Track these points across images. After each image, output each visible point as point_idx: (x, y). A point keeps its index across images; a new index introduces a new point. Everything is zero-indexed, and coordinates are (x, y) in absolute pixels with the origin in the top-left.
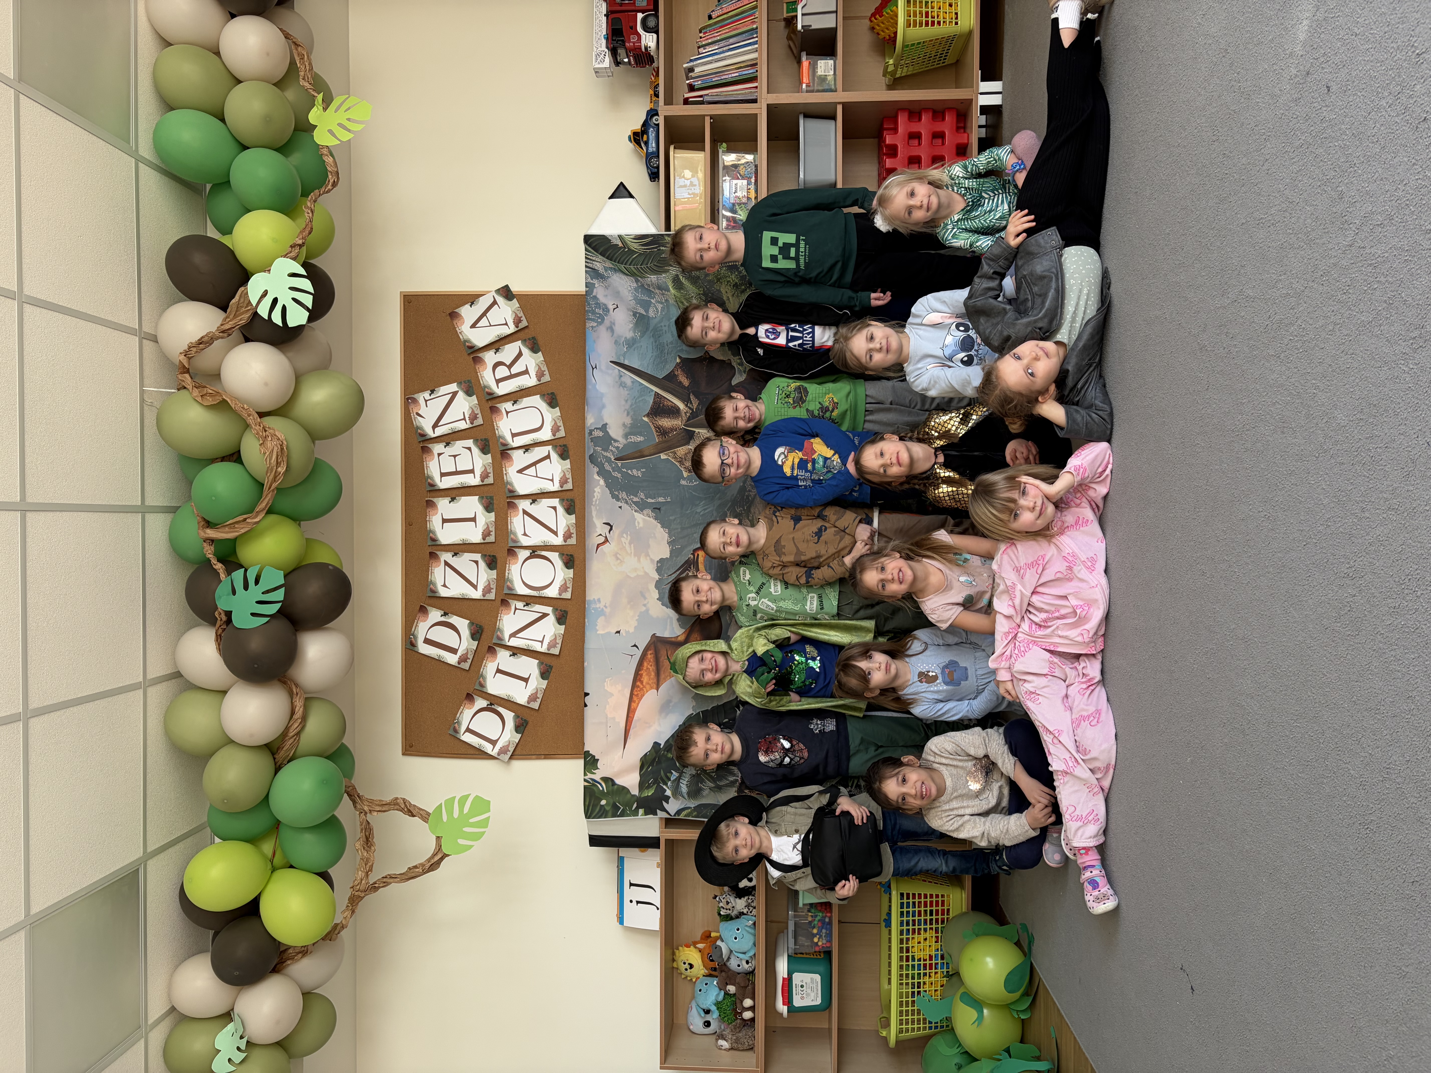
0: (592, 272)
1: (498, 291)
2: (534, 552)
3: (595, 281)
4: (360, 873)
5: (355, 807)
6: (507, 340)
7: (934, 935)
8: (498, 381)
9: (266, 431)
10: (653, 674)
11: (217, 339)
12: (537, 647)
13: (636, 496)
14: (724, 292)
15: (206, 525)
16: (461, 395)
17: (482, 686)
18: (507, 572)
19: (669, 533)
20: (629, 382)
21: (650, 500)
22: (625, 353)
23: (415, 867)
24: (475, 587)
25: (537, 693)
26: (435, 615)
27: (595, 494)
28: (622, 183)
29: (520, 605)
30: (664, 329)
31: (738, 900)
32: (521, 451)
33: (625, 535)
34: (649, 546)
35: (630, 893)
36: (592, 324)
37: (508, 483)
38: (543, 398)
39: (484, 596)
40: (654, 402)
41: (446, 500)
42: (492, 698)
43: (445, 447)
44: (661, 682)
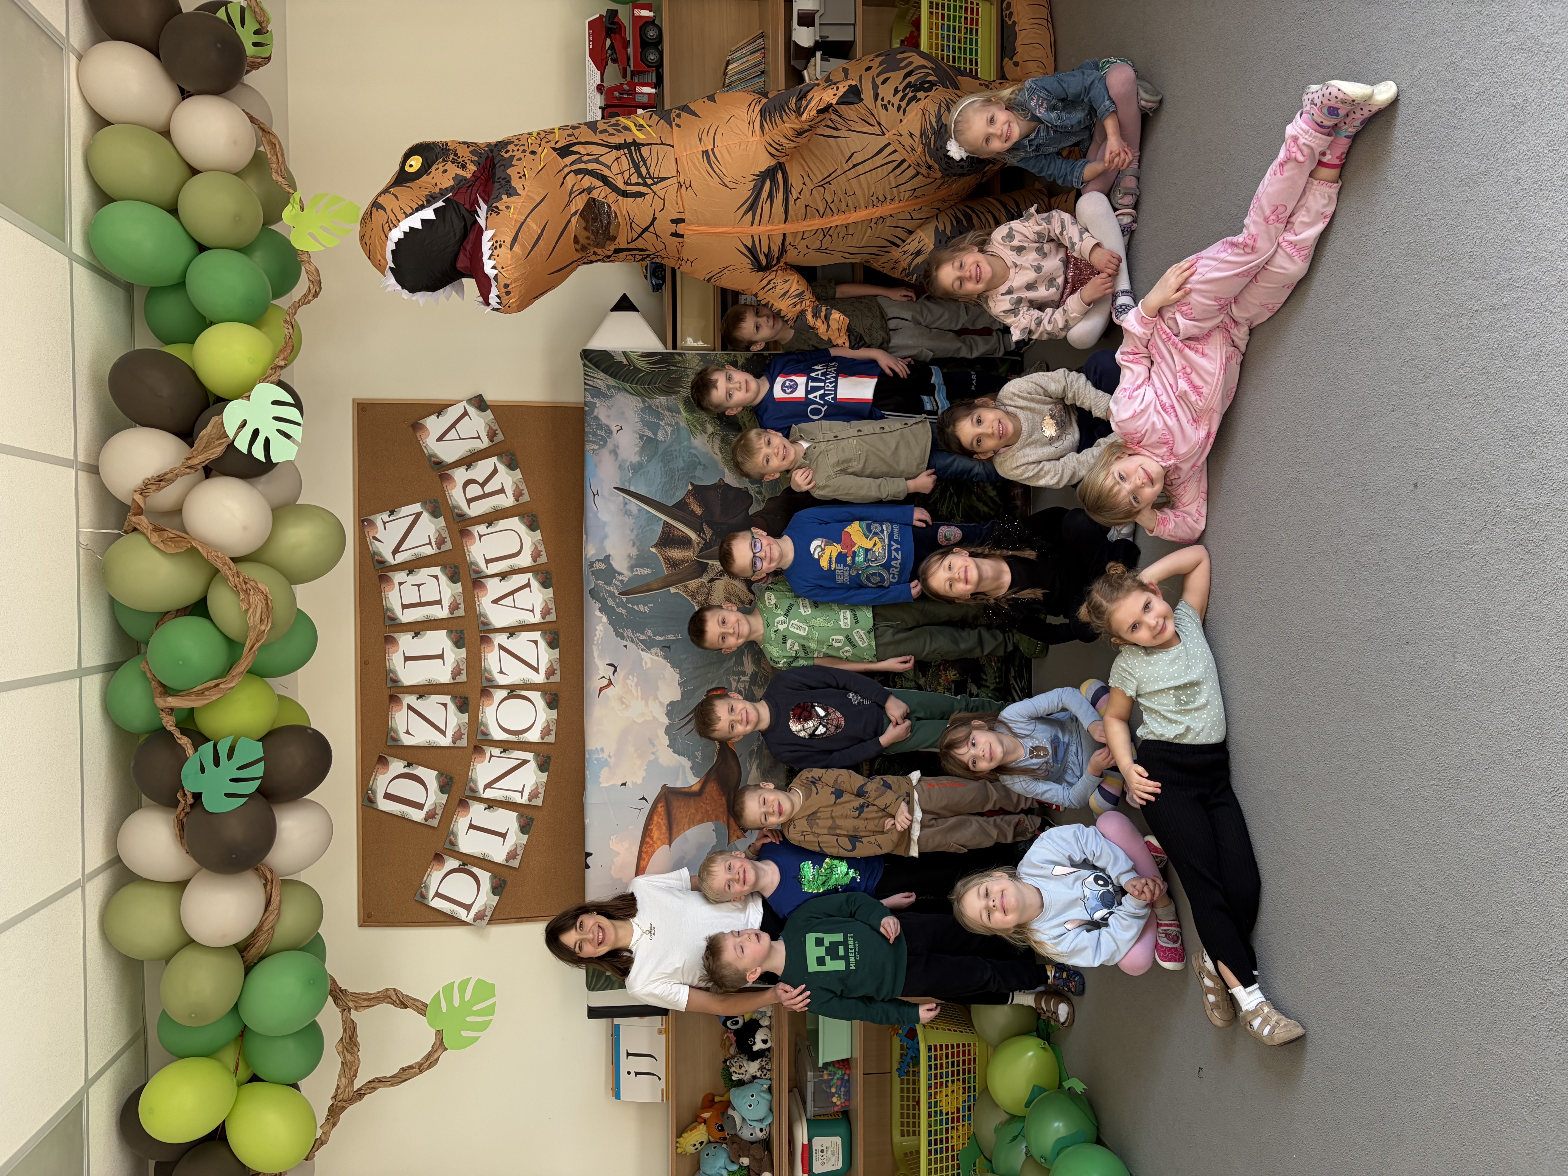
0: (590, 388)
1: (470, 401)
2: (512, 691)
3: (597, 400)
5: (336, 1004)
6: (480, 456)
7: (961, 1086)
8: (469, 501)
9: (245, 583)
10: (664, 828)
11: (178, 477)
12: (517, 798)
13: (643, 634)
15: (165, 693)
16: (426, 516)
17: (453, 844)
18: (480, 714)
19: (680, 674)
20: (634, 510)
21: (658, 638)
22: (630, 479)
23: (411, 1067)
24: (444, 733)
25: (516, 849)
26: (397, 766)
27: (597, 633)
29: (496, 751)
30: (675, 453)
31: (751, 1064)
32: (497, 579)
33: (630, 677)
34: (657, 688)
35: (626, 1064)
36: (592, 447)
37: (481, 615)
38: (522, 520)
39: (454, 742)
40: (663, 532)
41: (409, 636)
42: (465, 857)
43: (408, 575)
44: (673, 837)
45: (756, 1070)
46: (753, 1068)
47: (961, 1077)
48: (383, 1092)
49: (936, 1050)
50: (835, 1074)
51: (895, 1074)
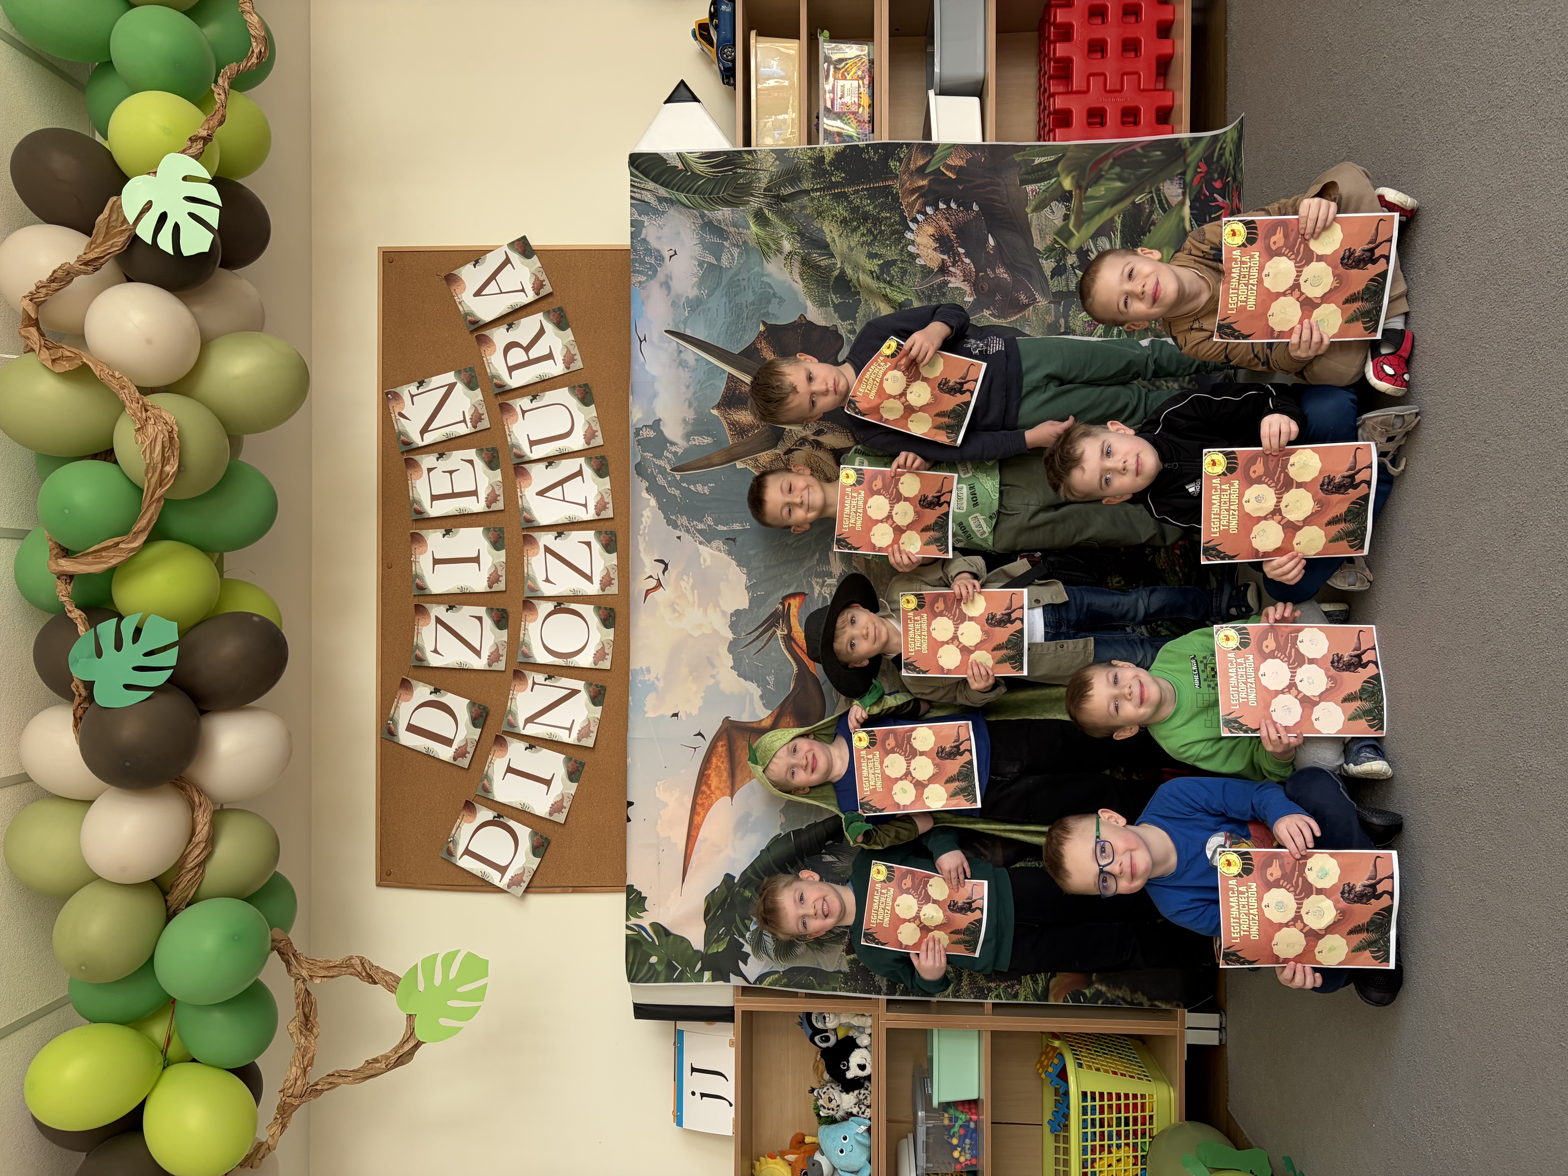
0: (639, 205)
1: (512, 245)
2: (559, 604)
3: (644, 218)
4: (294, 1069)
5: (289, 971)
6: (524, 312)
7: (1131, 1154)
8: (511, 369)
9: (146, 411)
10: (725, 774)
11: (77, 275)
12: (564, 737)
13: (701, 522)
14: (827, 231)
15: (61, 553)
16: (460, 388)
17: (487, 790)
18: (522, 632)
19: (748, 574)
20: (691, 360)
21: (721, 528)
22: (686, 319)
23: (376, 1060)
24: (478, 653)
25: (562, 800)
26: (422, 692)
27: (643, 519)
28: (682, 82)
29: (540, 678)
30: (743, 283)
31: (844, 1095)
32: (542, 465)
33: (685, 577)
34: (719, 593)
35: (692, 1082)
36: (639, 279)
37: (524, 509)
38: (573, 392)
39: (490, 665)
40: (727, 388)
41: (439, 533)
42: (501, 807)
43: (438, 459)
44: (736, 787)
45: (852, 1104)
46: (847, 1101)
47: (1131, 1141)
48: (345, 1089)
49: (1093, 1099)
50: (957, 1119)
51: (1047, 1128)
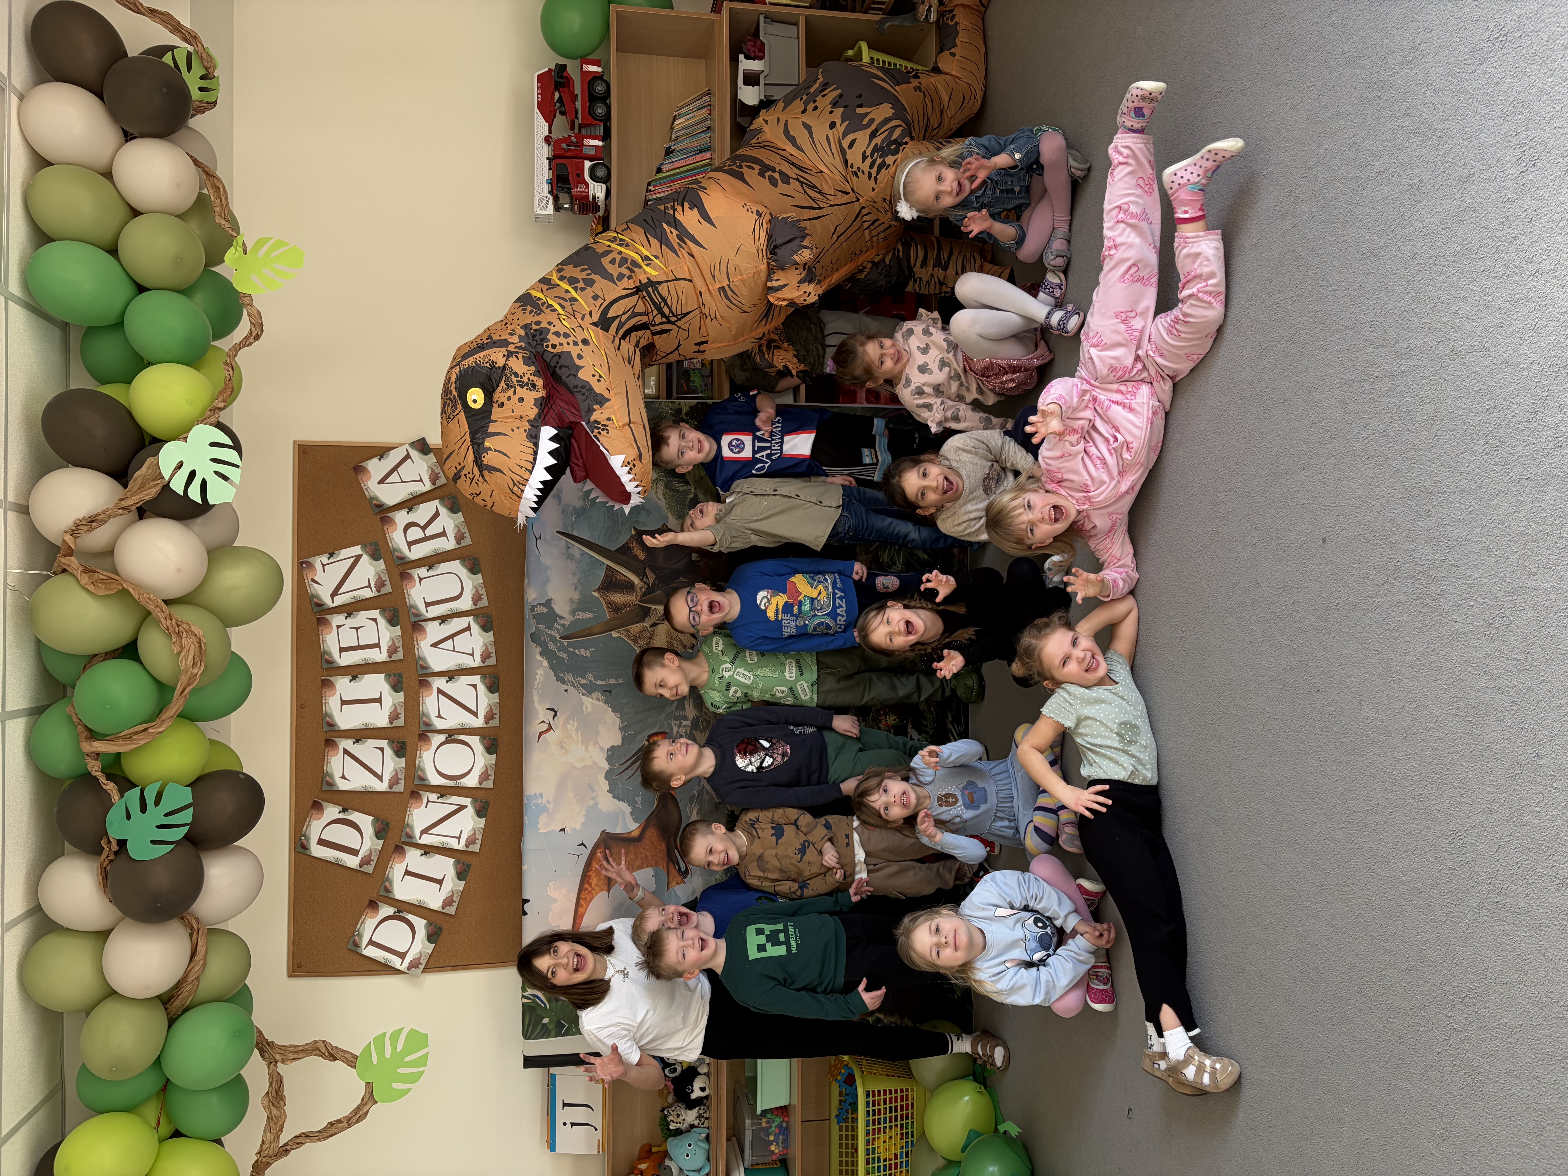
1: (413, 444)
2: (450, 736)
4: (269, 1134)
6: (421, 499)
7: (899, 1132)
8: (410, 544)
9: (178, 626)
11: (113, 517)
12: (454, 844)
13: (584, 678)
15: (91, 737)
16: (365, 558)
17: (388, 891)
18: (418, 759)
19: (621, 718)
20: (577, 555)
21: (599, 682)
22: (571, 524)
23: (339, 1121)
24: (380, 778)
25: (452, 896)
26: (332, 812)
27: (537, 677)
29: (433, 797)
31: (689, 1112)
32: (436, 623)
33: (571, 722)
34: (598, 733)
35: (563, 1115)
37: (420, 658)
38: (463, 563)
39: (390, 787)
40: (606, 577)
41: (347, 679)
42: (400, 904)
43: (346, 618)
45: (694, 1118)
46: (691, 1116)
47: (899, 1123)
48: (309, 1148)
49: (874, 1096)
50: (773, 1122)
51: (834, 1121)
